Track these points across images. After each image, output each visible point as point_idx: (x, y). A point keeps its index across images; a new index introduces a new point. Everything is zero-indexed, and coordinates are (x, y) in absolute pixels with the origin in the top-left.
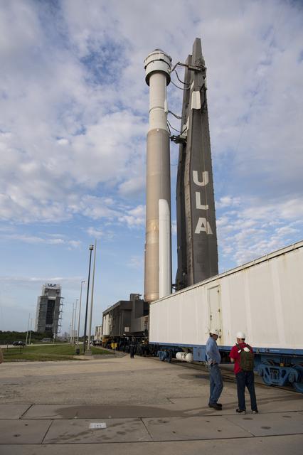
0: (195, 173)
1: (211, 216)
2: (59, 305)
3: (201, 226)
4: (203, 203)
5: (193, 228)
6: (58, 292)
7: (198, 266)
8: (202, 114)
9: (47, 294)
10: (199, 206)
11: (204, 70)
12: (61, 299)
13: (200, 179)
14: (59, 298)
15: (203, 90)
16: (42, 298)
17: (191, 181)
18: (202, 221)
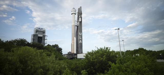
0: (80, 33)
1: (82, 40)
2: (45, 40)
3: (80, 42)
4: (81, 38)
5: (79, 42)
6: (44, 32)
7: (80, 48)
8: (81, 22)
9: (37, 33)
10: (80, 38)
11: (82, 14)
12: (46, 37)
13: (80, 34)
14: (44, 36)
15: (81, 18)
16: (34, 36)
17: (79, 34)
18: (80, 41)
